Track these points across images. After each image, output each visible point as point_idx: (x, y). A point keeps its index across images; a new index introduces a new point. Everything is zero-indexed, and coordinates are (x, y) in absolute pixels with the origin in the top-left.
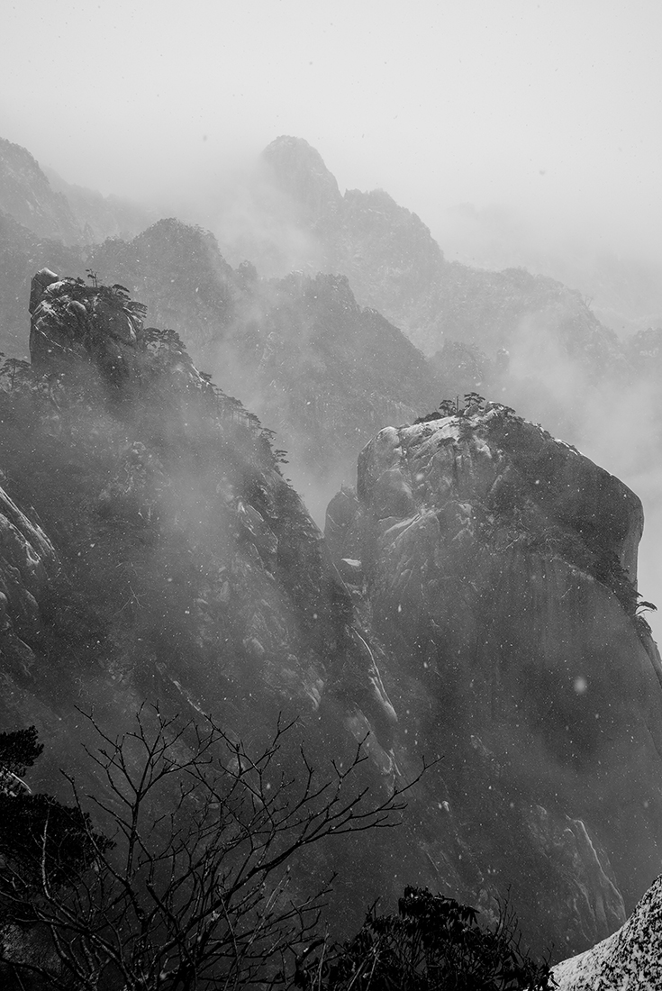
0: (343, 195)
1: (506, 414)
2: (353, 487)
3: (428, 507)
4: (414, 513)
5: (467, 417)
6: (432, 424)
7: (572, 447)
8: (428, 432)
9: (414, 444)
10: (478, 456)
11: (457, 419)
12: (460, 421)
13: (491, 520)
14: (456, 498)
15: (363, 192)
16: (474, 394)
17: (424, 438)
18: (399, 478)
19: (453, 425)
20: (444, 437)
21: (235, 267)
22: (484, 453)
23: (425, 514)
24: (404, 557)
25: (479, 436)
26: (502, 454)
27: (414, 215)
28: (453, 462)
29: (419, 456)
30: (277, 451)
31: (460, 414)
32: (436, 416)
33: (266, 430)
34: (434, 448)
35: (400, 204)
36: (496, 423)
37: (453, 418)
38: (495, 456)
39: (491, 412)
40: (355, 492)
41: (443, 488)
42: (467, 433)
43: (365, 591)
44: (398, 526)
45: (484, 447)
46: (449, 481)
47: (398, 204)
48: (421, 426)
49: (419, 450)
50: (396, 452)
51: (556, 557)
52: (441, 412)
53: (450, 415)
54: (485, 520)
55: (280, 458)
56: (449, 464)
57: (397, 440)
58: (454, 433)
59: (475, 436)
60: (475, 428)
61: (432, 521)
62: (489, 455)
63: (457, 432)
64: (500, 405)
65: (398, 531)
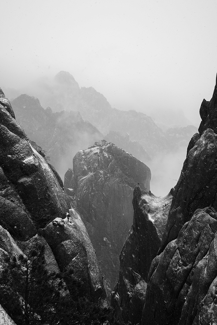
0: (80, 88)
1: (112, 145)
2: (72, 168)
3: (91, 172)
4: (88, 174)
5: (102, 147)
6: (92, 149)
7: (131, 154)
8: (91, 151)
9: (88, 154)
10: (104, 157)
11: (99, 147)
12: (100, 148)
13: (109, 175)
14: (99, 169)
15: (86, 87)
16: (104, 140)
17: (90, 153)
18: (83, 164)
19: (98, 149)
20: (96, 152)
21: (45, 109)
22: (106, 156)
23: (91, 174)
24: (85, 187)
25: (105, 151)
26: (111, 156)
27: (102, 94)
28: (98, 159)
29: (89, 158)
30: (47, 157)
31: (100, 146)
32: (94, 147)
33: (43, 151)
34: (93, 156)
35: (98, 91)
36: (109, 148)
37: (98, 147)
38: (109, 157)
39: (108, 145)
40: (72, 170)
41: (95, 167)
42: (101, 151)
43: (75, 198)
44: (83, 178)
45: (106, 155)
46: (97, 165)
47: (97, 91)
48: (89, 150)
49: (88, 156)
50: (83, 157)
51: (126, 185)
52: (95, 145)
53: (97, 146)
54: (107, 175)
55: (48, 159)
56: (96, 160)
57: (83, 154)
58: (98, 151)
59: (104, 152)
60: (104, 150)
61: (92, 176)
62: (107, 157)
63: (99, 151)
64: (111, 143)
65: (83, 180)
